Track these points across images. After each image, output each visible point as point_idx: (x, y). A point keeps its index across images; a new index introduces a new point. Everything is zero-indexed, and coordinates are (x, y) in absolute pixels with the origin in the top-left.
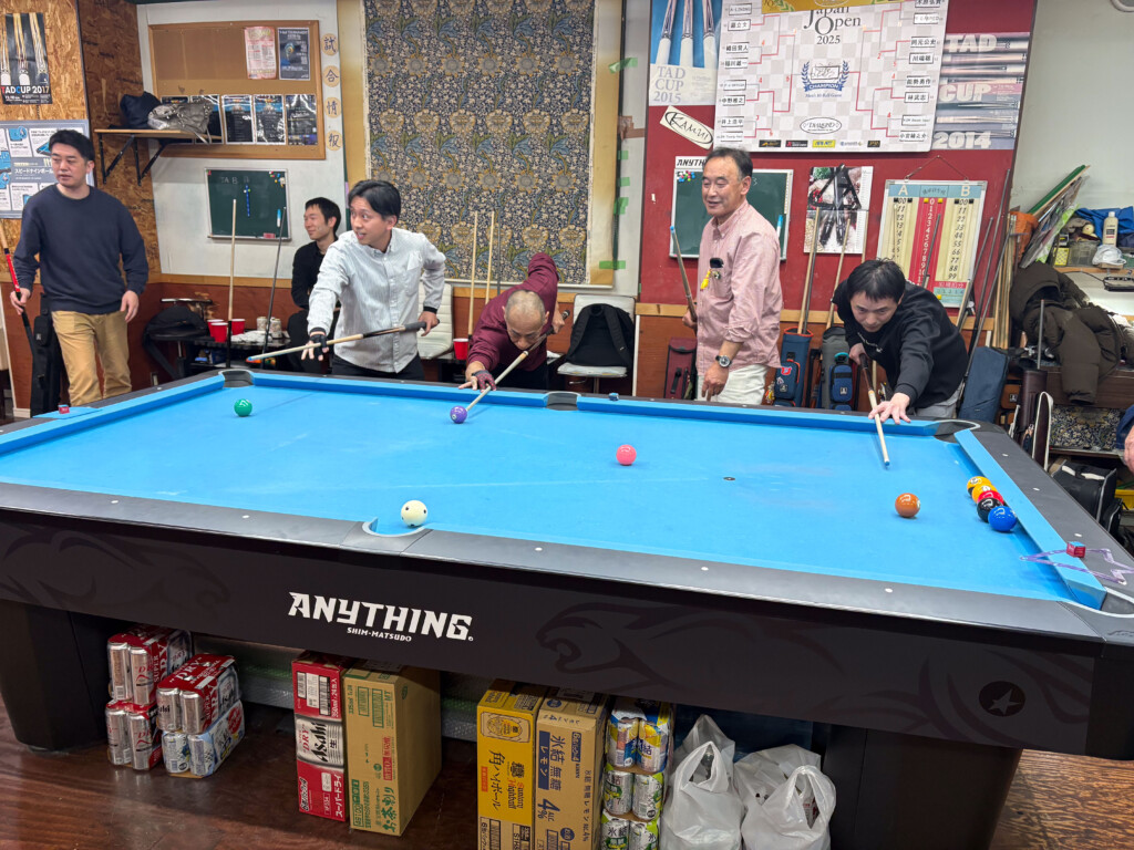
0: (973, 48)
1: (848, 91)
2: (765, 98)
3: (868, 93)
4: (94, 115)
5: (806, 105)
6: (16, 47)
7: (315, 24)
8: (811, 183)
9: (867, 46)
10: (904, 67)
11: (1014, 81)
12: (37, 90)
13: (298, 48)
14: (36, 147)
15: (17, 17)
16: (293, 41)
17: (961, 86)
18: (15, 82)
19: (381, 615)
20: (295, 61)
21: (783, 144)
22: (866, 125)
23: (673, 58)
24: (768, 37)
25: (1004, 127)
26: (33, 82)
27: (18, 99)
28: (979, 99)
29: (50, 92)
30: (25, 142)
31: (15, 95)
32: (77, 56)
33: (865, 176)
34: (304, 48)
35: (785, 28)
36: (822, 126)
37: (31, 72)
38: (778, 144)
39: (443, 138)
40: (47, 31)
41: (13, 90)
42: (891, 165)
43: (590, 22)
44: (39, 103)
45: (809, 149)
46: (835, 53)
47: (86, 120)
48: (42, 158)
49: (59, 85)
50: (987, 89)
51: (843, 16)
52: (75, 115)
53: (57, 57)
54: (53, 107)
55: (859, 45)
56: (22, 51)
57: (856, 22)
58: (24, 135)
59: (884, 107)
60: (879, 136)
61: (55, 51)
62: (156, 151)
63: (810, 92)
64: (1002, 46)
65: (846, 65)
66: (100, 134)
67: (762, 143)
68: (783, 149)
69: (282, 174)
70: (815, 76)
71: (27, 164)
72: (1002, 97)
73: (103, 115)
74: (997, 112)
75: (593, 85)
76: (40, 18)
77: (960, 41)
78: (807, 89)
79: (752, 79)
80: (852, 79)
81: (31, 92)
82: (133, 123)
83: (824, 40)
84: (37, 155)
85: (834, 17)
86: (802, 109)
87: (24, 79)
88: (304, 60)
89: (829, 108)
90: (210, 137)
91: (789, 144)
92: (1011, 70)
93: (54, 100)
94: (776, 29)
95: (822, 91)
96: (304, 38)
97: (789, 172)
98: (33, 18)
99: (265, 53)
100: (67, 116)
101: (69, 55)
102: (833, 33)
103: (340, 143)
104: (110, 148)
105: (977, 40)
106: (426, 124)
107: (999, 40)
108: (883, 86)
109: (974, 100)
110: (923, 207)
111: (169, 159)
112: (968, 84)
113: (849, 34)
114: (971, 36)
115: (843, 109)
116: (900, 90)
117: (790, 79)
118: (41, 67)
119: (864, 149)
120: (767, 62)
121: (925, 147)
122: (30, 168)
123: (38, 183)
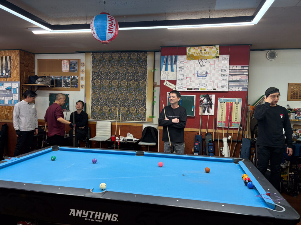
0: (236, 68)
1: (208, 78)
2: (188, 79)
3: (213, 78)
4: (21, 80)
5: (198, 80)
6: (3, 64)
7: (79, 60)
8: (200, 98)
9: (212, 68)
10: (220, 72)
11: (246, 76)
12: (7, 74)
13: (75, 65)
14: (5, 88)
15: (4, 57)
16: (74, 64)
17: (234, 77)
18: (2, 72)
19: (94, 215)
20: (74, 68)
21: (193, 89)
22: (212, 85)
23: (166, 70)
24: (189, 65)
25: (245, 86)
26: (6, 72)
27: (2, 76)
28: (238, 80)
29: (10, 75)
30: (3, 87)
32: (19, 67)
33: (213, 97)
34: (76, 65)
35: (192, 63)
36: (202, 85)
37: (6, 70)
38: (192, 89)
39: (110, 86)
40: (11, 60)
42: (219, 94)
43: (146, 61)
44: (7, 77)
45: (199, 90)
46: (204, 69)
47: (19, 81)
48: (6, 91)
49: (13, 73)
50: (240, 78)
51: (206, 61)
52: (16, 80)
53: (13, 66)
54: (11, 78)
55: (210, 67)
56: (4, 65)
57: (209, 62)
58: (2, 85)
59: (217, 81)
60: (216, 88)
61: (13, 65)
62: (37, 89)
63: (199, 78)
64: (242, 68)
65: (207, 72)
66: (22, 85)
67: (188, 89)
68: (193, 90)
69: (69, 95)
70: (200, 74)
71: (2, 92)
72: (244, 79)
73: (24, 80)
74: (243, 83)
75: (147, 75)
76: (10, 57)
77: (233, 67)
78: (198, 77)
79: (185, 74)
80: (209, 75)
81: (5, 75)
82: (31, 82)
83: (201, 66)
84: (5, 90)
85: (203, 61)
86: (197, 81)
87: (4, 72)
88: (76, 68)
89: (203, 81)
90: (51, 86)
91: (194, 89)
92: (245, 73)
93: (11, 77)
94: (190, 63)
95: (202, 77)
96: (77, 63)
97: (195, 96)
98: (8, 57)
99: (67, 66)
100: (14, 81)
101: (16, 66)
102: (203, 65)
103: (84, 87)
104: (25, 88)
105: (237, 67)
106: (106, 83)
107: (242, 67)
108: (216, 76)
109: (237, 80)
110: (228, 104)
111: (40, 91)
112: (236, 77)
113: (207, 65)
114: (235, 66)
115: (207, 81)
116: (220, 77)
117: (194, 75)
118: (9, 69)
119: (212, 90)
120: (188, 71)
121: (227, 90)
122: (3, 93)
123: (5, 97)
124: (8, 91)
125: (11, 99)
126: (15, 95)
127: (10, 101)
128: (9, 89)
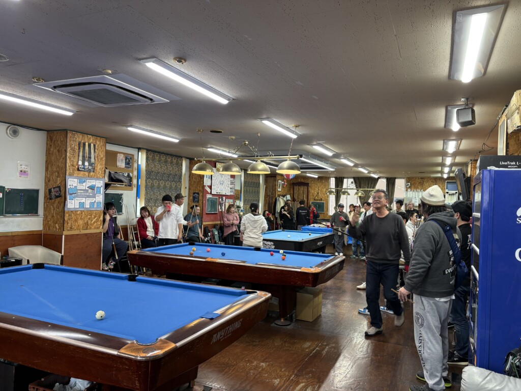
6: (85, 153)
7: (133, 155)
8: (220, 199)
9: (225, 178)
12: (90, 167)
13: (129, 161)
14: (87, 186)
15: (87, 144)
16: (129, 159)
18: (83, 164)
20: (128, 164)
26: (89, 165)
30: (84, 184)
31: (83, 168)
32: (104, 159)
34: (131, 161)
37: (89, 162)
39: (159, 187)
40: (96, 150)
41: (82, 167)
42: (226, 197)
43: (182, 165)
44: (90, 172)
45: (220, 194)
47: (104, 178)
49: (97, 167)
52: (101, 177)
53: (98, 159)
54: (94, 174)
56: (87, 155)
59: (226, 188)
60: (226, 192)
61: (98, 156)
63: (221, 185)
69: (122, 194)
70: (221, 182)
71: (82, 191)
76: (94, 146)
80: (224, 183)
81: (88, 168)
84: (87, 189)
86: (220, 187)
87: (86, 164)
88: (130, 164)
91: (218, 193)
93: (95, 171)
94: (217, 174)
98: (92, 145)
99: (122, 161)
101: (101, 159)
103: (136, 186)
115: (223, 188)
117: (219, 182)
118: (93, 160)
121: (229, 194)
122: (83, 193)
123: (86, 198)
124: (90, 191)
125: (93, 201)
126: (99, 196)
127: (92, 204)
128: (92, 188)
